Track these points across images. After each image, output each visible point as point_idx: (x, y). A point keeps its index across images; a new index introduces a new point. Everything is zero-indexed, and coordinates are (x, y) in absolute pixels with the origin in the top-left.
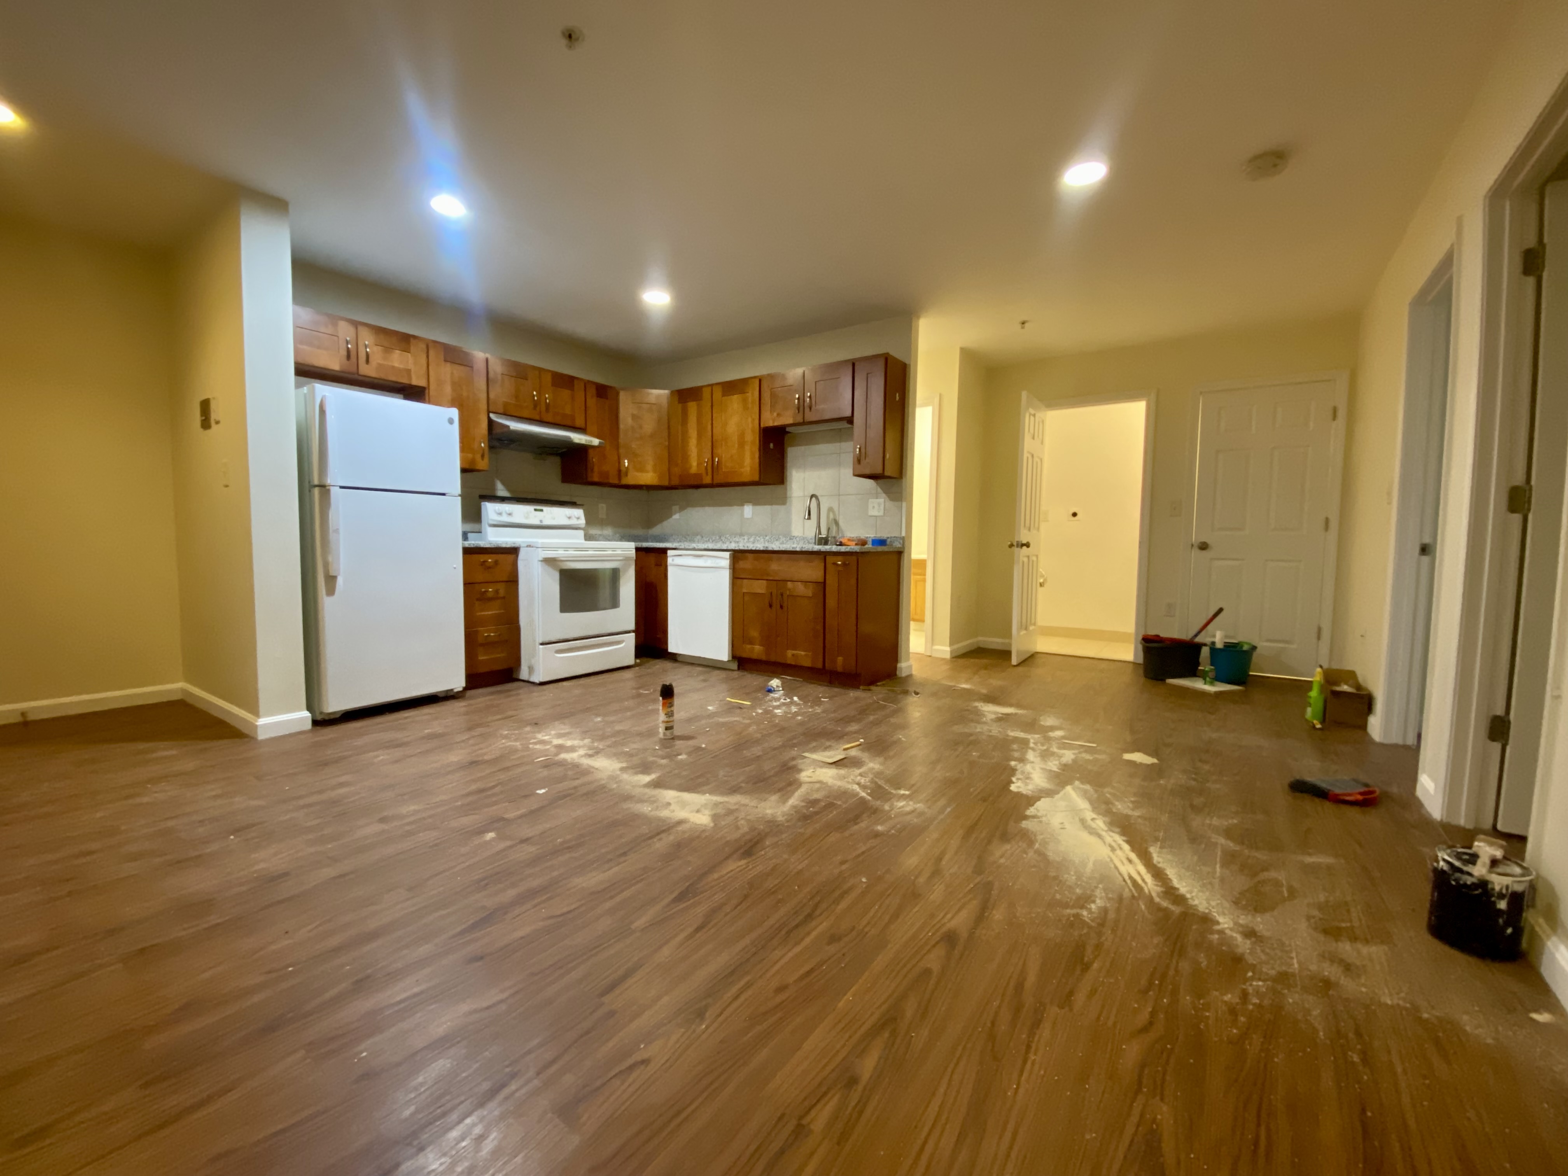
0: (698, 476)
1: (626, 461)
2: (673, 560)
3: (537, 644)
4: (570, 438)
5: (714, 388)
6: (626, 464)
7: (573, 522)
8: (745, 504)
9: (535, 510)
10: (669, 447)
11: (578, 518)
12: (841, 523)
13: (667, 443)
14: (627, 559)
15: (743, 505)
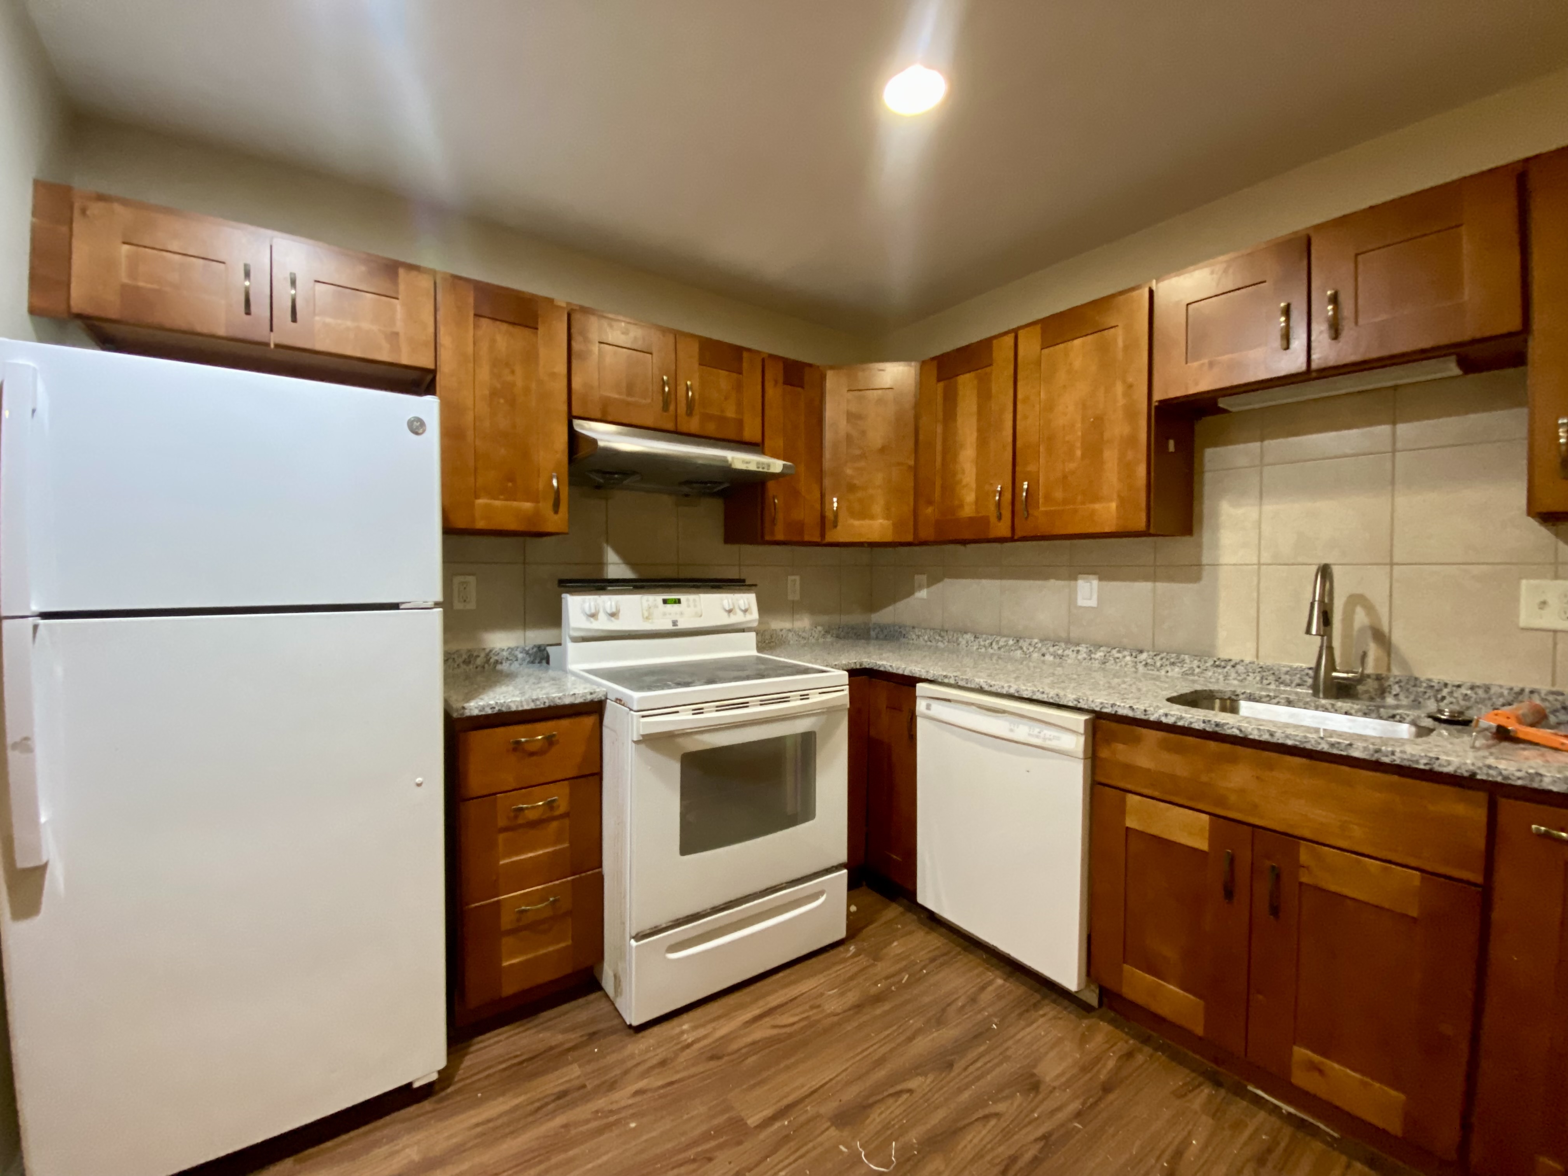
0: (981, 522)
1: (835, 500)
2: (928, 707)
3: (628, 937)
4: (725, 460)
5: (1021, 333)
6: (835, 505)
7: (737, 618)
8: (1080, 576)
9: (665, 602)
10: (915, 470)
11: (745, 611)
12: (1398, 637)
13: (912, 463)
14: (830, 711)
15: (1073, 577)
